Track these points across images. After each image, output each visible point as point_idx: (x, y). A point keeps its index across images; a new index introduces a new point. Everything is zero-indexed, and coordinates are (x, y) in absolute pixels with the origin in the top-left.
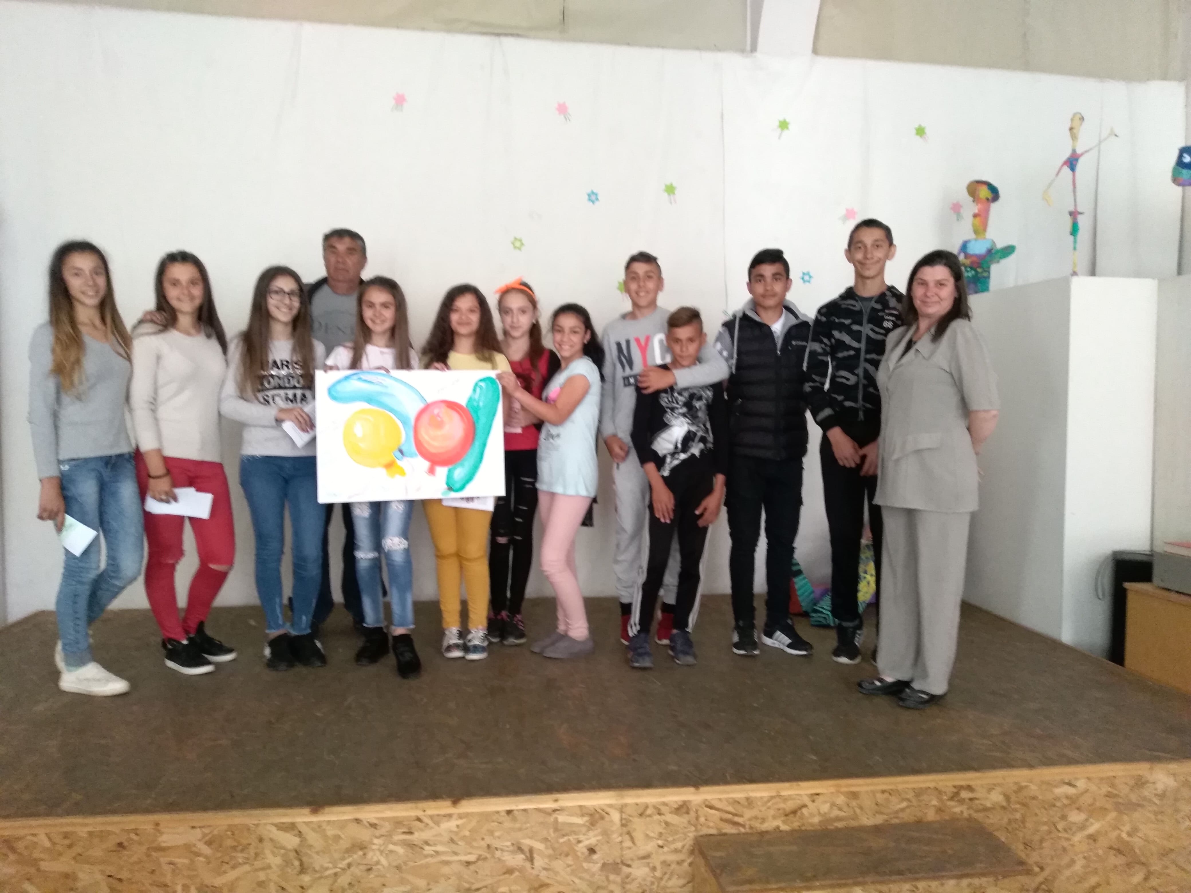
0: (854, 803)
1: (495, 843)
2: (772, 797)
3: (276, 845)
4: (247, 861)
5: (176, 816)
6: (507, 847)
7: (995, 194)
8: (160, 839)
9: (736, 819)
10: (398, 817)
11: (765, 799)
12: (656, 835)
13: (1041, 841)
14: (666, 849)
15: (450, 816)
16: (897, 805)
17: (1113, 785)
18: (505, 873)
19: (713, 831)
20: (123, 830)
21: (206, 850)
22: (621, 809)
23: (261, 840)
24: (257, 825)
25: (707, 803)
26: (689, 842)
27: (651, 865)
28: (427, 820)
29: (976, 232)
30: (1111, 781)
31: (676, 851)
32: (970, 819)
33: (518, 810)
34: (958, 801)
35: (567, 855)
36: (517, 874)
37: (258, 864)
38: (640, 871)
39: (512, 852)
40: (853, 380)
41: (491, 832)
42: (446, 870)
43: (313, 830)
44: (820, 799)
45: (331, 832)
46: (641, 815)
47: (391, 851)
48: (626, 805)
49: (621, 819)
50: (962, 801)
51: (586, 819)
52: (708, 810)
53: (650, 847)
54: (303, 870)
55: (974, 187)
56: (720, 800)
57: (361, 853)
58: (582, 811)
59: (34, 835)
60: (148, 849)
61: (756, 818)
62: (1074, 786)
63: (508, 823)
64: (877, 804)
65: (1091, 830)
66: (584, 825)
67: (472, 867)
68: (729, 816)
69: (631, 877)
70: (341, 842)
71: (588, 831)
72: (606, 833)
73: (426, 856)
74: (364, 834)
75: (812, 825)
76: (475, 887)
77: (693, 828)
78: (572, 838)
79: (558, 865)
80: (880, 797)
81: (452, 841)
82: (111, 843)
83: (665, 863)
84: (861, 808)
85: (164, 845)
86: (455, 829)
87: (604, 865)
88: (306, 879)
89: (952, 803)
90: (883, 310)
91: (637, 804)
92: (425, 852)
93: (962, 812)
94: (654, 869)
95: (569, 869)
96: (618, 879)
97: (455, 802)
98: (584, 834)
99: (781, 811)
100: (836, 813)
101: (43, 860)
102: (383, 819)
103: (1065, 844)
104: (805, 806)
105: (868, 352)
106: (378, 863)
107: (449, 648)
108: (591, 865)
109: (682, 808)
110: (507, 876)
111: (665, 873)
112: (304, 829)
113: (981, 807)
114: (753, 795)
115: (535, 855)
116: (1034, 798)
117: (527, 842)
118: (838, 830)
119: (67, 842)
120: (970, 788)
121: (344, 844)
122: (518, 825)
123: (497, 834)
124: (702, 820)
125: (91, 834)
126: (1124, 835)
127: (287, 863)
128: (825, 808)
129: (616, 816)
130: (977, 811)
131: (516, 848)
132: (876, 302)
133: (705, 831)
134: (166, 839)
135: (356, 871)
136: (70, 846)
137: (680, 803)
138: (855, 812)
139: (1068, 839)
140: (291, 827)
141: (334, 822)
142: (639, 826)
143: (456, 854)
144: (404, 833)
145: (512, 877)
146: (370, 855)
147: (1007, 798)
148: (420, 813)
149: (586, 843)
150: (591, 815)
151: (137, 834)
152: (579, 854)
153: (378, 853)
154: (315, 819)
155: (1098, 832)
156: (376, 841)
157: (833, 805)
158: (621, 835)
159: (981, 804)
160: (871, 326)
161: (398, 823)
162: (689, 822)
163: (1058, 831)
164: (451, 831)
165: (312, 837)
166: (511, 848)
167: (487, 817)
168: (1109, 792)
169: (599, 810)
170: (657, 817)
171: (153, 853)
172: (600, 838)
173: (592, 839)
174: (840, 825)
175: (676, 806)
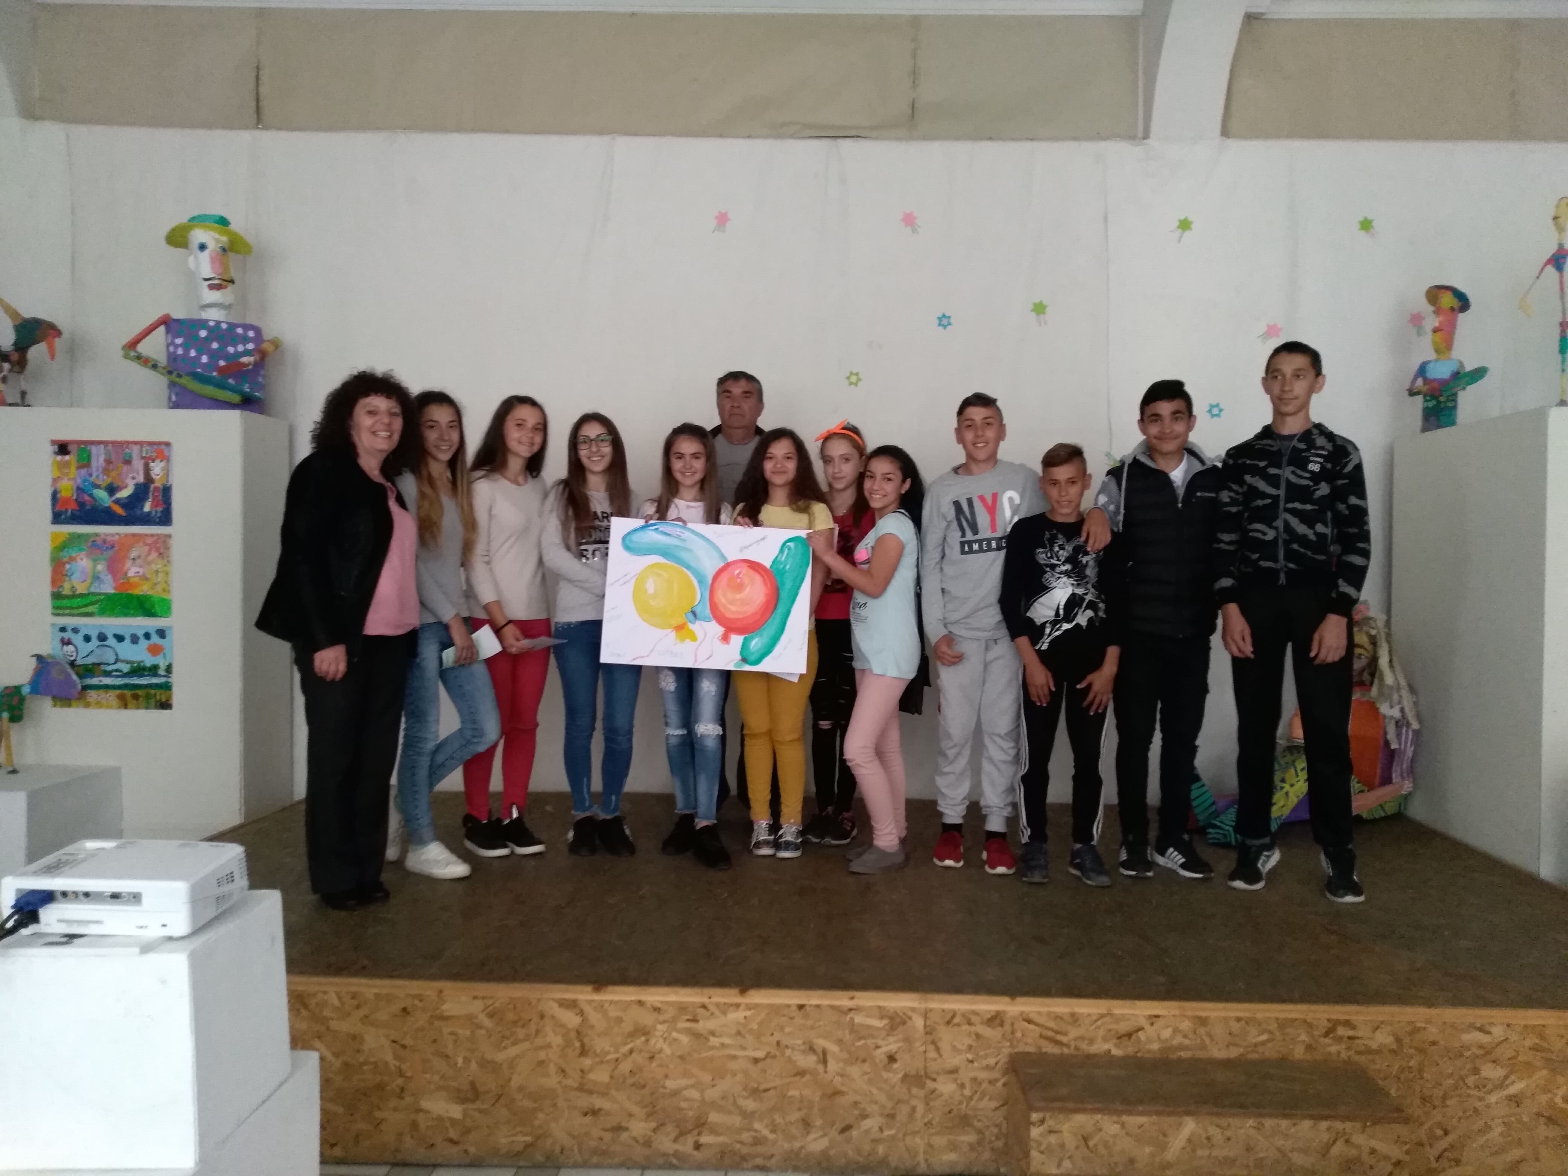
0: (1202, 1031)
1: (785, 1041)
2: (1102, 1016)
3: (559, 1025)
4: (527, 1038)
5: (460, 984)
6: (799, 1046)
7: (1463, 302)
8: (444, 1007)
9: (1059, 1037)
10: (682, 1003)
11: (1095, 1018)
12: (964, 1048)
13: (1445, 1098)
14: (976, 1064)
15: (737, 1006)
16: (1255, 1037)
17: (1542, 1037)
18: (796, 1075)
19: (1032, 1049)
20: (408, 995)
21: (488, 1023)
22: (926, 1014)
23: (542, 1017)
24: (539, 1000)
25: (1024, 1016)
26: (1003, 1058)
27: (959, 1081)
28: (713, 1008)
29: (1438, 351)
30: (1540, 1031)
31: (988, 1068)
32: (1348, 1062)
33: (811, 1006)
34: (1334, 1038)
35: (864, 1061)
36: (808, 1077)
37: (539, 1041)
38: (946, 1087)
39: (804, 1052)
40: (1271, 535)
41: (782, 1029)
42: (733, 1065)
43: (595, 1009)
44: (1160, 1023)
45: (613, 1013)
46: (948, 1023)
47: (675, 1040)
48: (931, 1010)
49: (925, 1026)
50: (1340, 1039)
51: (886, 1022)
52: (1026, 1024)
53: (956, 1061)
54: (584, 1052)
55: (1435, 293)
56: (1039, 1013)
57: (643, 1039)
58: (882, 1012)
59: (325, 993)
60: (432, 1017)
61: (1082, 1038)
62: (1489, 1033)
63: (799, 1020)
64: (1230, 1034)
65: (1513, 1090)
66: (883, 1028)
67: (760, 1065)
68: (1050, 1034)
69: (937, 1092)
70: (623, 1025)
71: (888, 1035)
72: (908, 1040)
73: (713, 1048)
74: (647, 1019)
75: (1149, 1051)
76: (762, 1087)
77: (1008, 1044)
78: (870, 1042)
79: (855, 1071)
80: (1235, 1027)
81: (739, 1033)
82: (396, 1007)
83: (974, 1080)
84: (1210, 1036)
85: (445, 1014)
86: (743, 1021)
87: (906, 1076)
88: (587, 1062)
89: (1327, 1041)
90: (1308, 450)
91: (943, 1011)
92: (710, 1044)
93: (1339, 1053)
94: (962, 1086)
95: (866, 1077)
96: (921, 1093)
97: (743, 992)
98: (883, 1039)
99: (1113, 1032)
100: (1178, 1040)
101: (332, 1019)
102: (667, 1003)
103: (1478, 1104)
104: (1141, 1029)
105: (1287, 501)
106: (661, 1051)
107: (758, 845)
108: (890, 1075)
109: (996, 1020)
110: (797, 1078)
111: (976, 1092)
112: (587, 1008)
113: (1363, 1048)
114: (1078, 1010)
115: (829, 1058)
116: (1434, 1043)
117: (821, 1043)
118: (1180, 1060)
119: (355, 1002)
120: (1347, 1024)
121: (627, 1027)
122: (810, 1023)
123: (787, 1030)
124: (1019, 1035)
125: (377, 995)
126: (1558, 1100)
127: (568, 1044)
128: (1167, 1034)
129: (918, 1022)
130: (1359, 1053)
131: (807, 1047)
132: (1300, 440)
133: (1021, 1048)
134: (449, 1008)
135: (638, 1058)
136: (358, 1007)
137: (993, 1014)
138: (1202, 1039)
139: (1481, 1099)
140: (572, 1005)
141: (616, 1002)
142: (946, 1037)
143: (744, 1048)
144: (688, 1020)
145: (804, 1079)
146: (653, 1041)
147: (1398, 1040)
148: (706, 1000)
149: (884, 1049)
150: (891, 1019)
151: (421, 1001)
152: (878, 1061)
153: (661, 1041)
154: (597, 997)
155: (1522, 1092)
156: (659, 1027)
157: (1176, 1031)
158: (925, 1043)
159: (1365, 1045)
160: (1292, 468)
161: (682, 1008)
162: (1003, 1035)
163: (1469, 1087)
164: (738, 1023)
165: (594, 1018)
166: (802, 1047)
167: (776, 1010)
168: (1537, 1044)
169: (901, 1014)
170: (966, 1027)
171: (436, 1022)
172: (899, 1045)
173: (891, 1045)
174: (1183, 1054)
175: (989, 1016)
